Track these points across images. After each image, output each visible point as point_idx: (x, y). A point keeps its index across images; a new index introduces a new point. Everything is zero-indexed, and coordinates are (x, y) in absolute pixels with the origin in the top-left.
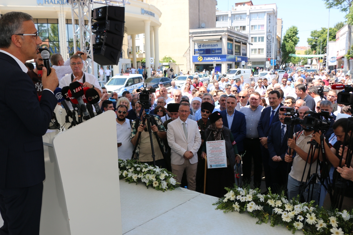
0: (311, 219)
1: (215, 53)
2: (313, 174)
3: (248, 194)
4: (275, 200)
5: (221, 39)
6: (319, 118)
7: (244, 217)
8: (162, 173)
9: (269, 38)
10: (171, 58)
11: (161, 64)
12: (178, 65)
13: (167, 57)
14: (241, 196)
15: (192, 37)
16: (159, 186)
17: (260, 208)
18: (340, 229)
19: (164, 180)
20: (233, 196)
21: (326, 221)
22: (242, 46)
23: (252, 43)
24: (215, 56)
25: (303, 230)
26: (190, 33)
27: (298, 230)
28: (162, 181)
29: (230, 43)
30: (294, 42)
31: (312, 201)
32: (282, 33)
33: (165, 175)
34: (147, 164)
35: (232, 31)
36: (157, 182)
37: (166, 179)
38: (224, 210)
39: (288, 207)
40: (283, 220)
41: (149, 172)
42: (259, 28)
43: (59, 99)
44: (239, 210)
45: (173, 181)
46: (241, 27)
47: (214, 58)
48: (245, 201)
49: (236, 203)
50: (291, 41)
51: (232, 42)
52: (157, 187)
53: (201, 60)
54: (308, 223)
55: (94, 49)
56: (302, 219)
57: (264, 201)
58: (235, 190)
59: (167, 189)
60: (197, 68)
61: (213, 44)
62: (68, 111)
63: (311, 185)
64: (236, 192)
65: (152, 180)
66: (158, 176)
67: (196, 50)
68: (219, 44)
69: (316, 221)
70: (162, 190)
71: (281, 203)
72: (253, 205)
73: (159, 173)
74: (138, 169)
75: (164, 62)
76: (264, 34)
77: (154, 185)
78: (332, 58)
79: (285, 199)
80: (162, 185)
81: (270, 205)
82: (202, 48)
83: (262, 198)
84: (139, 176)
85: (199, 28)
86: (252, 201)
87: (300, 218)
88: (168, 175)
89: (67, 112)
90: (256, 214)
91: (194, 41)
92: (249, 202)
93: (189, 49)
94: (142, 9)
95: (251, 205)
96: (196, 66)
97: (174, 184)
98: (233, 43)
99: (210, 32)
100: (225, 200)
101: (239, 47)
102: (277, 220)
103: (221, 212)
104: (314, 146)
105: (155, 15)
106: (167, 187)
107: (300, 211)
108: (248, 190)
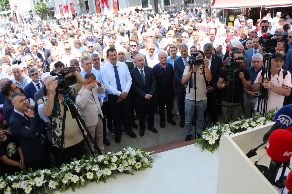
16: (143, 166)
36: (140, 163)
39: (253, 124)
59: (150, 163)
65: (133, 164)
70: (148, 167)
71: (248, 124)
80: (146, 162)
84: (113, 169)
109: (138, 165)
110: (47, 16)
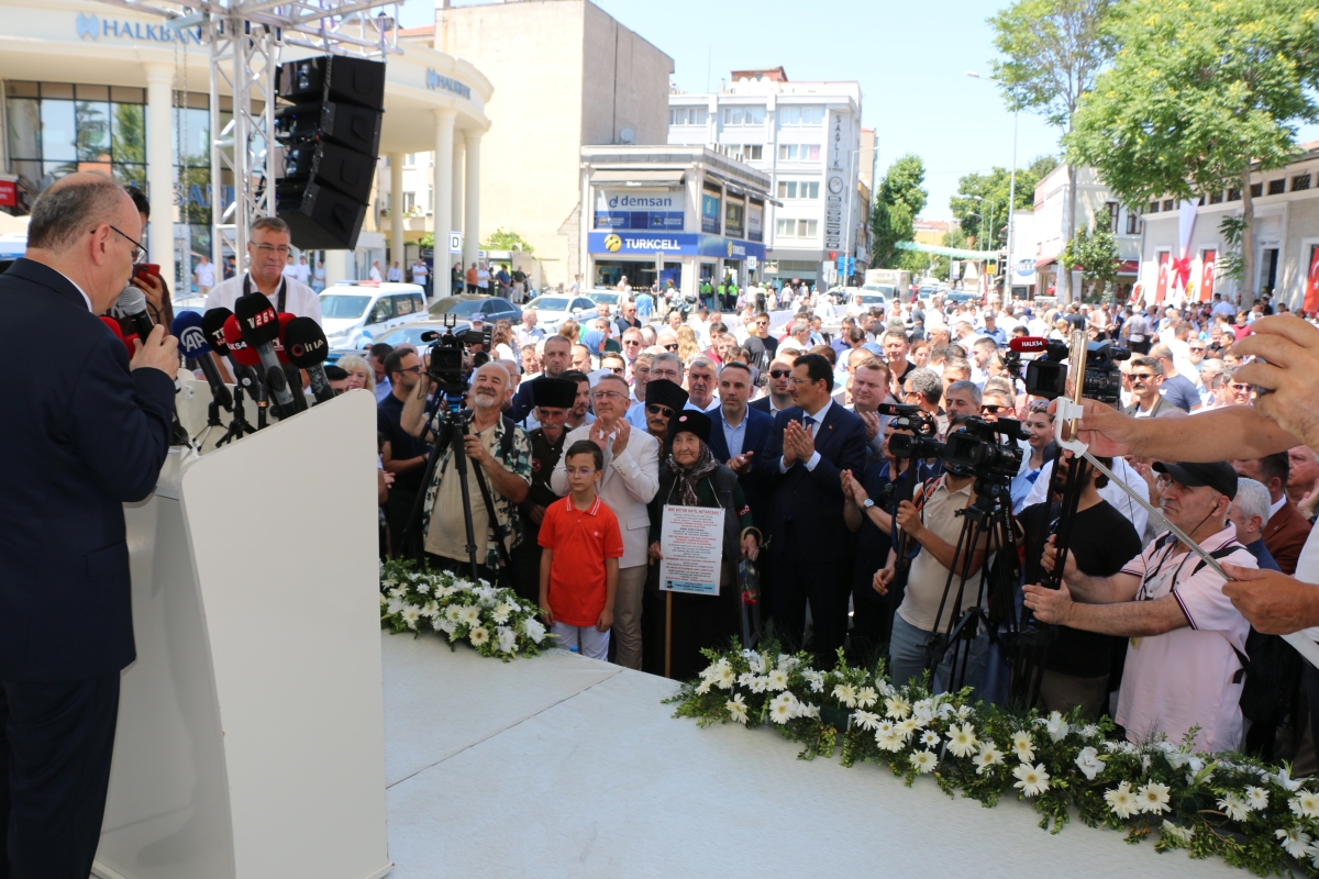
0: (961, 742)
1: (663, 227)
2: (970, 609)
3: (775, 668)
4: (856, 688)
5: (683, 181)
6: (992, 440)
7: (761, 738)
8: (499, 602)
9: (836, 188)
10: (518, 237)
11: (485, 254)
12: (541, 260)
13: (506, 231)
14: (752, 674)
15: (591, 171)
16: (488, 645)
17: (810, 711)
18: (1041, 767)
19: (506, 624)
20: (727, 675)
21: (1003, 743)
22: (750, 210)
23: (781, 200)
24: (661, 237)
25: (938, 774)
26: (583, 159)
27: (923, 775)
28: (500, 629)
29: (713, 199)
30: (910, 205)
31: (964, 689)
32: (873, 177)
33: (511, 608)
34: (452, 574)
35: (718, 158)
36: (485, 632)
37: (513, 621)
38: (699, 719)
39: (895, 707)
40: (879, 745)
41: (458, 598)
42: (803, 156)
43: (192, 348)
44: (744, 718)
45: (535, 630)
46: (747, 147)
47: (658, 244)
48: (765, 691)
49: (737, 696)
50: (901, 200)
51: (716, 195)
52: (482, 646)
53: (615, 247)
54: (951, 754)
55: (279, 195)
56: (936, 740)
57: (822, 691)
58: (735, 655)
59: (517, 653)
60: (600, 272)
61: (656, 197)
62: (216, 388)
63: (963, 644)
64: (738, 662)
65: (468, 624)
66: (486, 613)
67: (603, 213)
68: (675, 197)
69: (974, 746)
70: (500, 656)
71: (876, 696)
72: (791, 702)
73: (492, 601)
74: (423, 589)
75: (494, 247)
76: (821, 174)
77: (475, 641)
78: (1023, 261)
79: (888, 683)
80: (501, 640)
81: (841, 700)
82: (620, 208)
83: (817, 680)
84: (426, 612)
85: (613, 142)
86: (785, 690)
87: (930, 738)
88: (518, 609)
89: (213, 391)
90: (798, 729)
91: (596, 185)
92: (776, 693)
93: (578, 209)
94: (431, 73)
95: (783, 704)
96: (599, 267)
97: (538, 638)
98: (721, 198)
99: (649, 158)
100: (704, 688)
101: (740, 211)
102: (861, 745)
103: (689, 724)
104: (975, 523)
105: (472, 93)
106: (516, 647)
107: (931, 719)
108: (774, 654)
109: (479, 635)
110: (1105, 292)
